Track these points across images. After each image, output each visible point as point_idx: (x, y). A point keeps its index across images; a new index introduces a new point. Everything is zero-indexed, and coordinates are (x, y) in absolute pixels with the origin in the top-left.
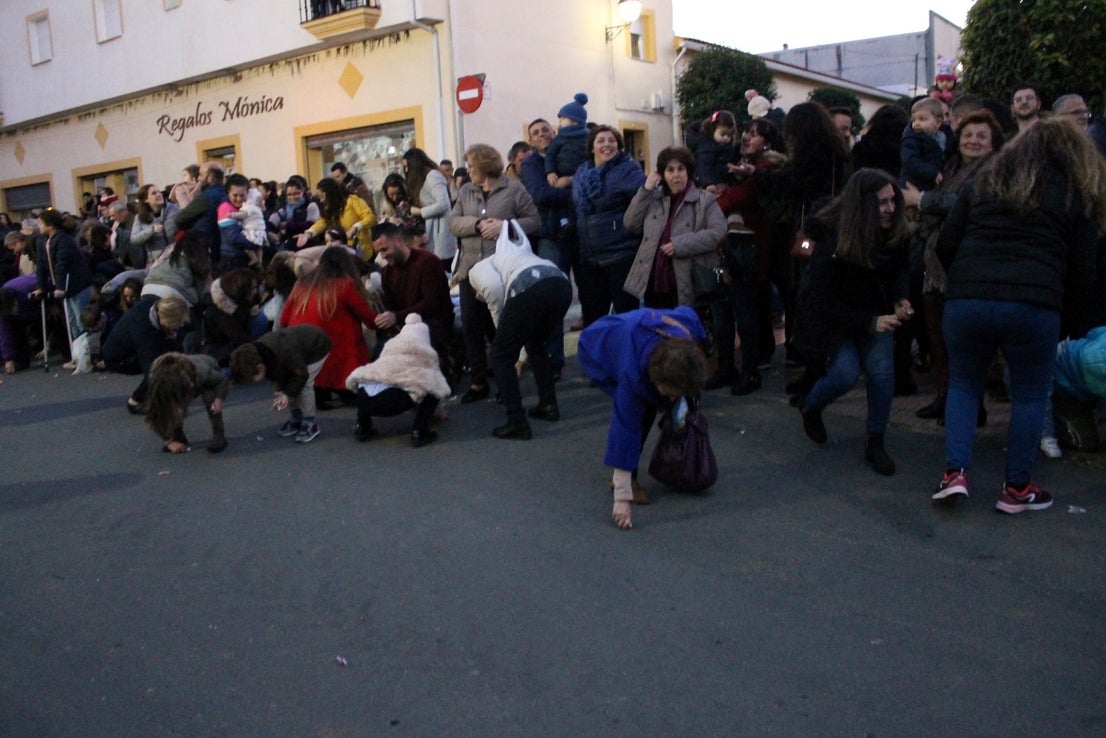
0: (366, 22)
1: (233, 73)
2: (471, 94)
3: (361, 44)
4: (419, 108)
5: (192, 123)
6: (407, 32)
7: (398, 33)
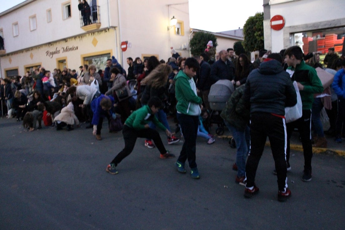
0: (97, 27)
1: (65, 40)
2: (124, 46)
3: (97, 33)
4: (112, 50)
5: (55, 53)
6: (109, 29)
7: (106, 30)
